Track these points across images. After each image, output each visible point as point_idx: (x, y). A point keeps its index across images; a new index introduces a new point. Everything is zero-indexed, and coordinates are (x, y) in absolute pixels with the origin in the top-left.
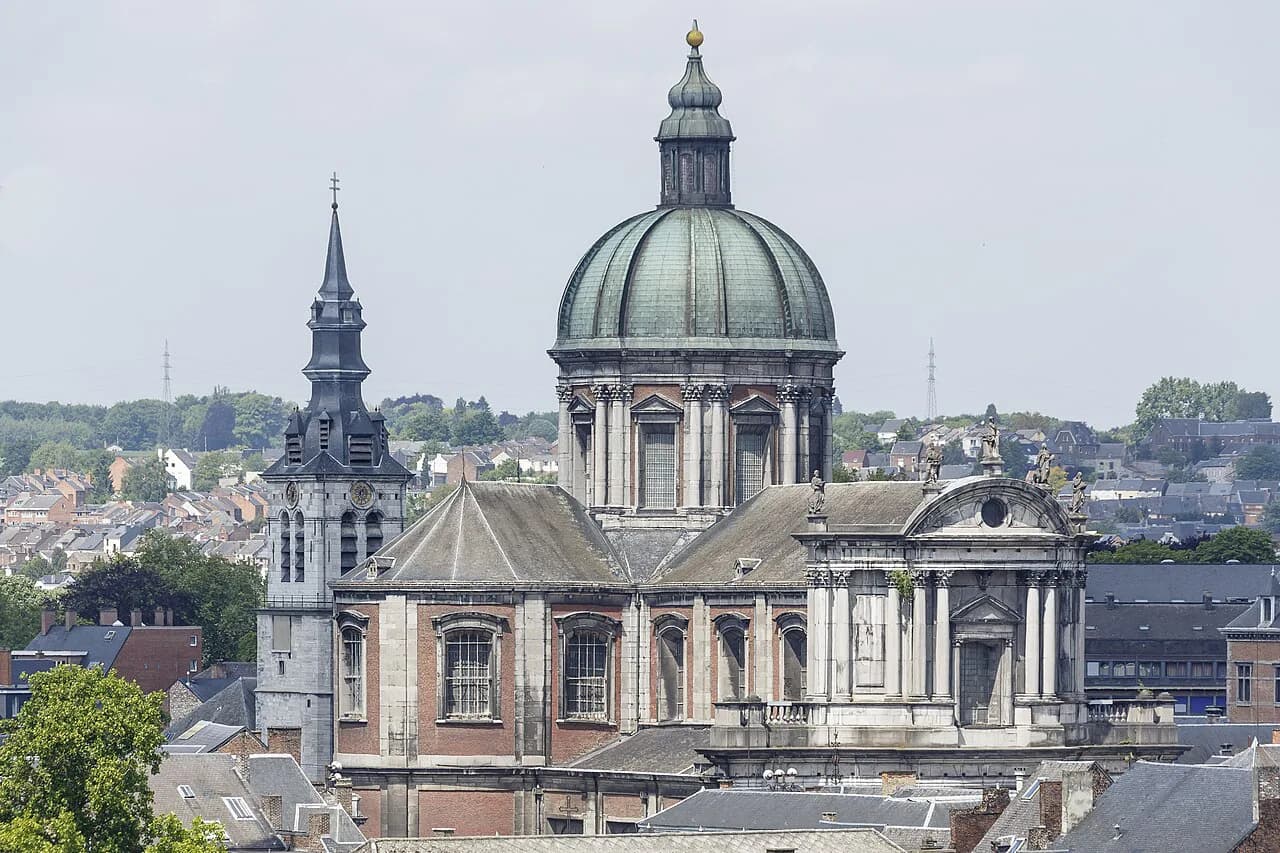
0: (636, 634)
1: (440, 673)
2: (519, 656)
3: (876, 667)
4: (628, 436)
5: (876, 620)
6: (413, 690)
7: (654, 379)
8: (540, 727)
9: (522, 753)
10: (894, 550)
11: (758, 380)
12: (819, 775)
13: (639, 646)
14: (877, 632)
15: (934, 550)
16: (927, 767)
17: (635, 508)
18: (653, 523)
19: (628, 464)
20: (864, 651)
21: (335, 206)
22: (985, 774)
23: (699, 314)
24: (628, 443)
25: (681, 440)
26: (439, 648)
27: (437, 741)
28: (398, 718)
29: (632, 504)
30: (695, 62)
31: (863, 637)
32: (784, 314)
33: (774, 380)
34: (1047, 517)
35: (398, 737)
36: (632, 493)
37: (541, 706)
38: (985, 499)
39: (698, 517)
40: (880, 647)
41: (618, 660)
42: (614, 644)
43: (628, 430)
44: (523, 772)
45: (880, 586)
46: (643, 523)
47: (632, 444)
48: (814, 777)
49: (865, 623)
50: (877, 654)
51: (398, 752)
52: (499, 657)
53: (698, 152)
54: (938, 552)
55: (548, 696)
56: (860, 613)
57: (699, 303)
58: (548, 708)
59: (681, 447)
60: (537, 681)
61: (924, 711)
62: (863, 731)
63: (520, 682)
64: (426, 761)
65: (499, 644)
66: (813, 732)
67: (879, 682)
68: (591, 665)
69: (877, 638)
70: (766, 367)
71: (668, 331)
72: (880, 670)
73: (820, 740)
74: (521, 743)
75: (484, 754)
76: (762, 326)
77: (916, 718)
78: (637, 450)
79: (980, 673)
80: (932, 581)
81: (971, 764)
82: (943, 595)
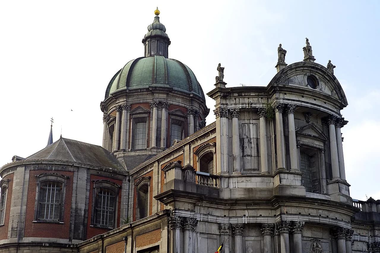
0: (128, 193)
1: (37, 199)
2: (74, 195)
3: (254, 160)
4: (128, 123)
5: (253, 135)
6: (24, 207)
7: (139, 101)
8: (82, 227)
9: (72, 238)
10: (262, 98)
11: (180, 104)
12: (225, 216)
13: (129, 198)
14: (254, 142)
15: (285, 94)
16: (289, 208)
17: (130, 150)
18: (137, 154)
19: (128, 133)
20: (247, 151)
21: (52, 126)
22: (320, 215)
23: (157, 77)
24: (128, 126)
25: (149, 123)
26: (37, 189)
27: (32, 230)
28: (16, 221)
29: (129, 148)
30: (157, 18)
31: (246, 144)
32: (189, 84)
33: (186, 106)
34: (335, 92)
35: (15, 229)
36: (129, 145)
37: (83, 218)
38: (308, 74)
39: (155, 150)
40: (256, 149)
41: (120, 203)
42: (118, 196)
43: (129, 121)
44: (72, 246)
45: (254, 119)
46: (133, 154)
47: (130, 126)
48: (222, 217)
49: (247, 137)
50: (254, 153)
51: (15, 236)
52: (64, 194)
53: (158, 41)
54: (288, 95)
55: (87, 214)
56: (244, 132)
57: (158, 73)
58: (86, 220)
59: (149, 126)
60: (82, 206)
61: (286, 175)
62: (249, 190)
63: (74, 206)
64: (26, 240)
65: (65, 188)
66: (222, 191)
67: (256, 167)
68: (107, 205)
69: (254, 145)
70: (183, 100)
71: (145, 84)
72: (256, 162)
73: (225, 195)
74: (72, 234)
75: (54, 237)
76: (181, 85)
77: (282, 180)
78: (131, 128)
79: (307, 168)
80: (285, 109)
81: (313, 208)
82: (291, 117)
